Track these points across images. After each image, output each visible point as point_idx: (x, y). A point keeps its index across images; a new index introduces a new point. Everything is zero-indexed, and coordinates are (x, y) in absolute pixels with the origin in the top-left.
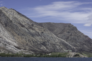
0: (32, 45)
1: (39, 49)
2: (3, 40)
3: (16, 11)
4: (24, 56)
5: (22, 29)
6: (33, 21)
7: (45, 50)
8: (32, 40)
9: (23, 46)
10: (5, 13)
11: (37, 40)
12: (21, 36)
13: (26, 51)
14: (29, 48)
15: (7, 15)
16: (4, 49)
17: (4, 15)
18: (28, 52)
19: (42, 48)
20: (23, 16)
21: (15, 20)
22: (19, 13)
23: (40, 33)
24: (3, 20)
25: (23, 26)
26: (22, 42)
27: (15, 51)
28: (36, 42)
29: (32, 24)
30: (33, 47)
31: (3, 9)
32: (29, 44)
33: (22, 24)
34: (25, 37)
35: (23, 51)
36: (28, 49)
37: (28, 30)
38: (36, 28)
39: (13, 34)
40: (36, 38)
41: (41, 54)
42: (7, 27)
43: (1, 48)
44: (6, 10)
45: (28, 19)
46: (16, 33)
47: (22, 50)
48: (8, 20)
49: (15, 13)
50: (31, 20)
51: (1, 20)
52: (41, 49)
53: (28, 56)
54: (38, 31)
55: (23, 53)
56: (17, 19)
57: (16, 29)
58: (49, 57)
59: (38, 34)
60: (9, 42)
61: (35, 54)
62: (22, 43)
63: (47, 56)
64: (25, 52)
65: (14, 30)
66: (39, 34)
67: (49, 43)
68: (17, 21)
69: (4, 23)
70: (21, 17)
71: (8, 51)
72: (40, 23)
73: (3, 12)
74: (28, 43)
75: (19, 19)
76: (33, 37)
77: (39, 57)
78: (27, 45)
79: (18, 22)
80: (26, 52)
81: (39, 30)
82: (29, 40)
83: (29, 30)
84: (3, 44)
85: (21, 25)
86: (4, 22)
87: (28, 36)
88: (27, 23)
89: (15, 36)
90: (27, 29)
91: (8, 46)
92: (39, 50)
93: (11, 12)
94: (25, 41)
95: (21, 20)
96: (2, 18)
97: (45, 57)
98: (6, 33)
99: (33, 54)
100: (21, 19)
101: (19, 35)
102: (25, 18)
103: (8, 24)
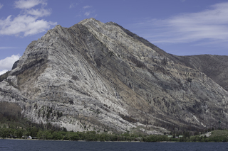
0: (165, 112)
1: (181, 121)
2: (90, 100)
3: (122, 28)
4: (144, 140)
5: (137, 73)
6: (165, 52)
7: (196, 125)
8: (163, 99)
9: (142, 115)
10: (96, 33)
11: (175, 99)
12: (136, 89)
13: (149, 126)
14: (157, 120)
15: (101, 39)
16: (93, 122)
17: (94, 39)
18: (154, 128)
19: (187, 119)
20: (140, 39)
21: (120, 51)
22: (130, 34)
23: (182, 82)
24: (92, 51)
25: (140, 65)
26: (139, 105)
27: (122, 127)
28: (173, 104)
29: (164, 60)
30: (166, 115)
31: (90, 23)
32: (156, 108)
33: (138, 59)
34: (145, 92)
35: (142, 127)
36: (153, 121)
37: (153, 74)
38: (172, 69)
39: (116, 86)
40: (173, 94)
41: (187, 135)
42: (102, 67)
43: (87, 120)
44: (98, 27)
45: (152, 46)
46: (123, 82)
47: (139, 124)
48: (102, 50)
49: (120, 34)
50: (160, 50)
51: (86, 51)
52: (185, 122)
53: (153, 140)
54: (178, 76)
55: (141, 131)
56: (125, 48)
57: (123, 73)
58: (206, 141)
59: (178, 84)
60: (106, 106)
61: (171, 134)
62: (138, 108)
63: (200, 140)
64: (146, 129)
65: (119, 74)
66: (181, 85)
67: (206, 107)
68: (126, 53)
69: (92, 59)
70: (135, 44)
71: (104, 126)
72: (184, 57)
73: (90, 31)
74: (152, 108)
75: (131, 47)
76: (165, 93)
77: (182, 140)
78: (151, 111)
79: (129, 55)
80: (149, 129)
81: (181, 74)
82: (156, 100)
83: (157, 73)
84: (91, 109)
85: (135, 63)
86: (95, 57)
87: (153, 90)
88: (150, 56)
89: (121, 90)
90: (151, 73)
91: (103, 115)
92: (181, 125)
93: (111, 30)
94: (146, 103)
95: (136, 50)
96: (87, 46)
97: (195, 140)
98: (100, 83)
99: (165, 134)
100: (134, 47)
101: (131, 88)
102: (145, 44)
103: (103, 61)
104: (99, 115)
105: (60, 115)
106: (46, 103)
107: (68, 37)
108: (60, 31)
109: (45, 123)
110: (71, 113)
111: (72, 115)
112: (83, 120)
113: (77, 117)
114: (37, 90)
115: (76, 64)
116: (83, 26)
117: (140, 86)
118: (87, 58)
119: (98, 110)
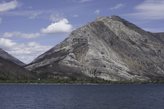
0: (147, 69)
1: (155, 73)
8: (146, 62)
9: (136, 71)
10: (108, 25)
12: (132, 57)
13: (141, 76)
14: (144, 73)
15: (111, 29)
16: (115, 75)
17: (108, 30)
19: (159, 72)
21: (122, 36)
23: (156, 52)
24: (108, 36)
25: (133, 43)
26: (134, 65)
28: (151, 64)
31: (104, 20)
32: (143, 67)
33: (132, 40)
34: (137, 59)
38: (150, 45)
39: (122, 56)
40: (151, 59)
41: (158, 80)
42: (114, 46)
44: (109, 21)
46: (125, 53)
47: (136, 76)
49: (121, 26)
51: (104, 36)
52: (157, 74)
54: (153, 49)
56: (125, 34)
57: (125, 48)
59: (153, 53)
60: (120, 67)
61: (151, 80)
62: (134, 67)
66: (155, 53)
69: (108, 41)
70: (130, 31)
71: (120, 77)
75: (128, 33)
77: (156, 83)
78: (140, 68)
79: (127, 38)
81: (155, 48)
82: (142, 62)
83: (142, 48)
88: (138, 38)
92: (156, 75)
93: (116, 24)
94: (138, 64)
96: (105, 34)
101: (129, 56)
103: (114, 42)
105: (100, 73)
106: (93, 67)
107: (94, 29)
108: (89, 26)
109: (94, 77)
112: (111, 75)
113: (108, 73)
114: (87, 61)
115: (102, 46)
116: (101, 22)
117: (134, 55)
118: (105, 41)
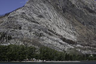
68: (82, 5)
69: (61, 9)
79: (85, 6)
104: (41, 38)
110: (19, 36)
111: (19, 38)
119: (41, 34)
